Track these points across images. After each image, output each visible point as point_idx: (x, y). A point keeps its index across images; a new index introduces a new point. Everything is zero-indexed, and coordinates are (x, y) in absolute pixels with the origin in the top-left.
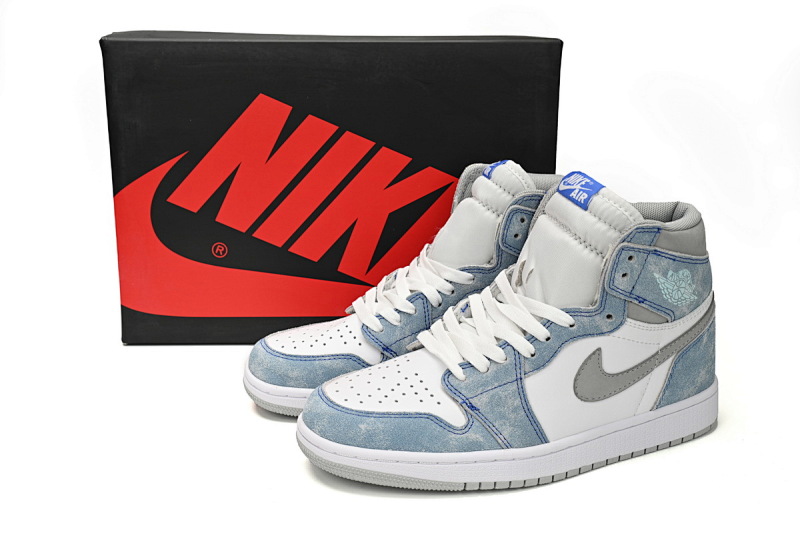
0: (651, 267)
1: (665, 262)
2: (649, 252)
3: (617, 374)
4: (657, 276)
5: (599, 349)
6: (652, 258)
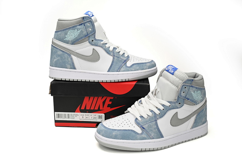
0: (191, 90)
1: (194, 89)
2: (190, 86)
3: (182, 119)
4: (192, 92)
5: (177, 112)
6: (191, 88)
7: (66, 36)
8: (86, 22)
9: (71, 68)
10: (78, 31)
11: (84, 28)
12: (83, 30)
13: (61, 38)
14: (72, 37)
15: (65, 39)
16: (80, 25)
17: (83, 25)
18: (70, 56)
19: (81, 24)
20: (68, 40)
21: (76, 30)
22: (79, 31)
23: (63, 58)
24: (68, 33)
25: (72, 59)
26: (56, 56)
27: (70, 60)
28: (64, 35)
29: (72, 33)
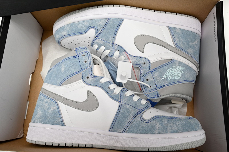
7: (183, 72)
8: (154, 89)
9: (175, 28)
10: (167, 78)
11: (157, 82)
12: (158, 78)
13: (188, 71)
14: (175, 69)
15: (184, 68)
16: (164, 86)
17: (159, 86)
18: (177, 46)
19: (161, 87)
20: (179, 66)
21: (169, 79)
22: (165, 76)
23: (185, 43)
24: (180, 76)
25: (174, 41)
26: (194, 47)
27: (177, 40)
28: (186, 74)
29: (175, 74)
